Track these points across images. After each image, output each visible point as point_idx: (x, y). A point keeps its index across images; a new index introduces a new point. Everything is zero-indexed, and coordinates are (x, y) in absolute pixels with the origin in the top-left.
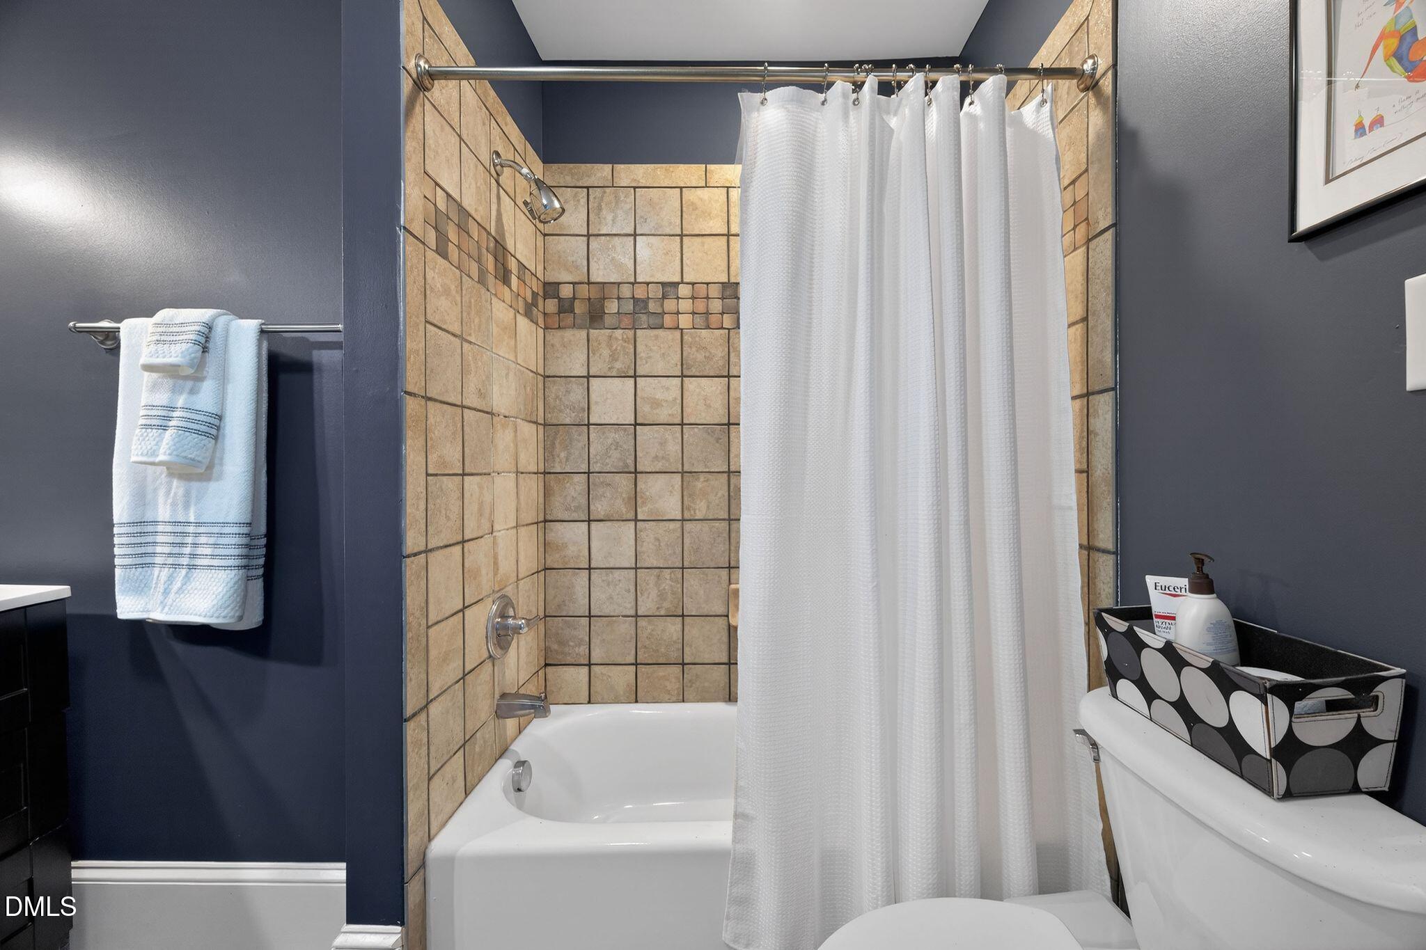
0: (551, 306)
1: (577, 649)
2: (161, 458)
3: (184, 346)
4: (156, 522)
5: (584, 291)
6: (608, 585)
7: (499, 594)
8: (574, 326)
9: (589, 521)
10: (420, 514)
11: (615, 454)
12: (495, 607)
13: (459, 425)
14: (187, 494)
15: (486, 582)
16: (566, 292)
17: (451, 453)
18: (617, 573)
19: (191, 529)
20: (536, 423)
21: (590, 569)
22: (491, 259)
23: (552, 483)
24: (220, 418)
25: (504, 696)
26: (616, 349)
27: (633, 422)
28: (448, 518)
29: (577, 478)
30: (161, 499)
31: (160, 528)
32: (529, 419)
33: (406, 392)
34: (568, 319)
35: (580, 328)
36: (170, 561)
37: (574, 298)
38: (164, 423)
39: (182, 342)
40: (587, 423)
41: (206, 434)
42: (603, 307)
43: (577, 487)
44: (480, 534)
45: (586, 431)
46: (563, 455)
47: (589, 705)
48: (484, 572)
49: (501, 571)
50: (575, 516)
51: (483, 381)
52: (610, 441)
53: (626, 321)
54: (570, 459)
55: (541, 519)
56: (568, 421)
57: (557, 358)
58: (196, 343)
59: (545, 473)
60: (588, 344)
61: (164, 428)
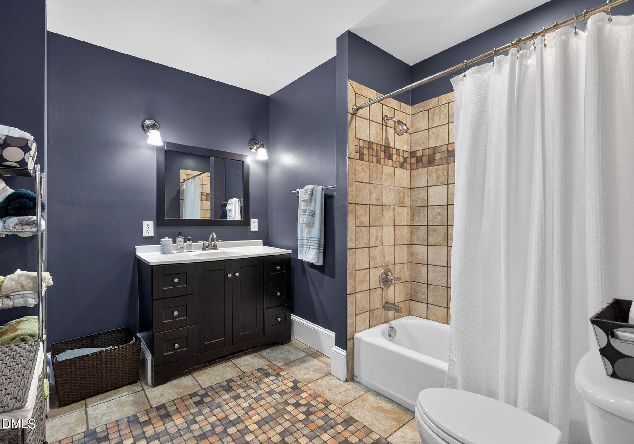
0: (414, 160)
1: (422, 296)
2: (304, 222)
4: (304, 237)
5: (426, 152)
6: (435, 272)
7: (386, 267)
8: (422, 167)
9: (427, 245)
10: (353, 237)
11: (438, 218)
12: (383, 271)
13: (368, 211)
14: (309, 231)
15: (379, 261)
16: (419, 154)
17: (365, 220)
18: (439, 268)
19: (310, 239)
20: (406, 207)
21: (427, 264)
22: (383, 153)
23: (413, 230)
24: (315, 212)
25: (386, 302)
26: (439, 174)
27: (447, 204)
28: (363, 239)
29: (422, 227)
30: (305, 231)
32: (402, 205)
33: (349, 203)
34: (420, 164)
35: (425, 167)
36: (306, 246)
37: (422, 156)
40: (427, 205)
41: (312, 216)
42: (434, 157)
43: (423, 232)
44: (378, 246)
45: (426, 209)
46: (417, 219)
47: (426, 320)
48: (378, 258)
49: (386, 259)
50: (421, 243)
51: (378, 195)
52: (435, 213)
53: (444, 161)
54: (420, 220)
55: (408, 242)
56: (419, 205)
57: (415, 180)
58: (310, 194)
59: (410, 226)
60: (428, 173)
61: (305, 214)
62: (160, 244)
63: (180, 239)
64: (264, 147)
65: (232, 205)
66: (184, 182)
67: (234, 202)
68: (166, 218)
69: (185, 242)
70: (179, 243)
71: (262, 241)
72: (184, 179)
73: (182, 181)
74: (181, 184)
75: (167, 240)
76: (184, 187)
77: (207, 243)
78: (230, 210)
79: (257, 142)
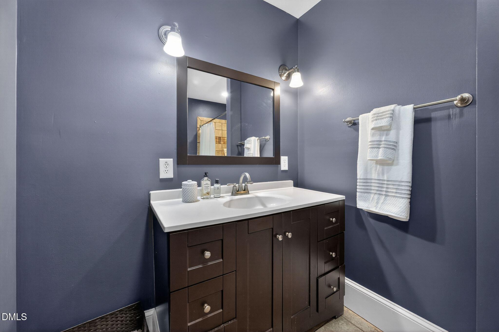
2: (380, 158)
3: (386, 119)
4: (371, 179)
14: (383, 170)
19: (386, 182)
24: (397, 143)
30: (373, 172)
31: (373, 181)
36: (378, 192)
38: (378, 146)
39: (386, 118)
41: (393, 149)
58: (391, 117)
61: (379, 148)
62: (181, 188)
63: (206, 182)
64: (298, 71)
65: (251, 144)
66: (200, 127)
67: (253, 141)
68: (188, 155)
69: (212, 185)
70: (205, 187)
71: (293, 181)
72: (200, 125)
73: (198, 126)
74: (198, 129)
75: (190, 183)
76: (200, 131)
77: (237, 185)
78: (248, 149)
79: (287, 68)
